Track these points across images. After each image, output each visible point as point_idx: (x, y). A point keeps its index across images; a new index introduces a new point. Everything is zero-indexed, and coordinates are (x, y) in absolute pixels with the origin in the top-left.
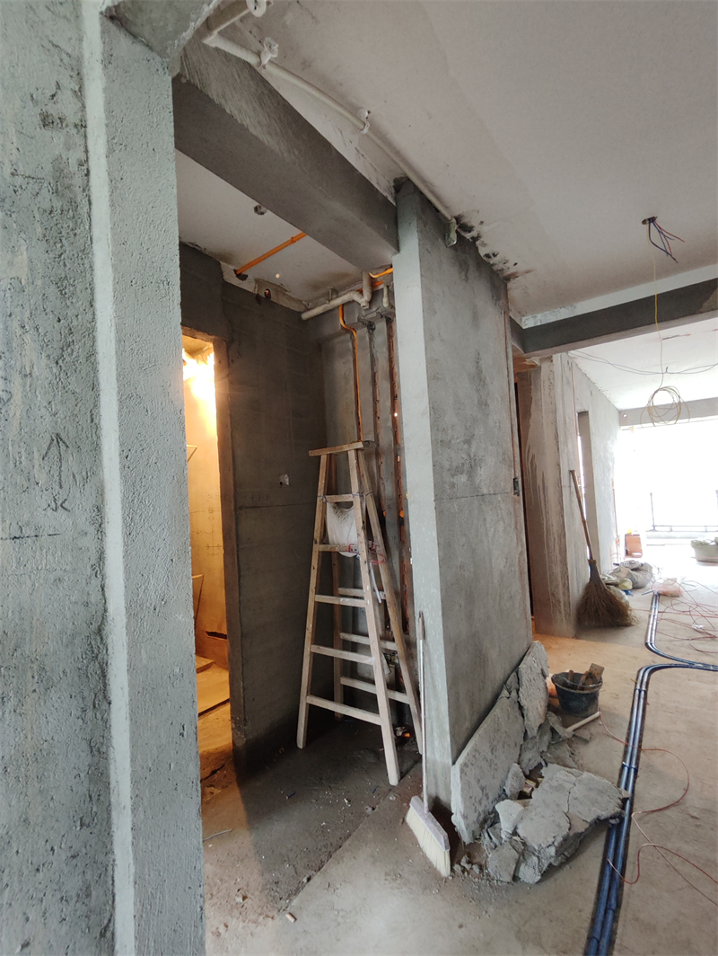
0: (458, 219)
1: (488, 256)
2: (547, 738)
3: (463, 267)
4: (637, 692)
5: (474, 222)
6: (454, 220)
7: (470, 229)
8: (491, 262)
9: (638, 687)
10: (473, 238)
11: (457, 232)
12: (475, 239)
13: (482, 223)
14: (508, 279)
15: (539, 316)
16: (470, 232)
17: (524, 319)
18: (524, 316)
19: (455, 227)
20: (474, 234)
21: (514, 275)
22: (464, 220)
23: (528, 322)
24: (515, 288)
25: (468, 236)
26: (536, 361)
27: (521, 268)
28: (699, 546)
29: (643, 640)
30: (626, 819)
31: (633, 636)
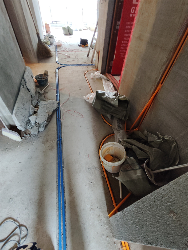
2: (38, 95)
4: (56, 75)
9: (56, 74)
28: (64, 29)
29: (55, 61)
30: (59, 107)
31: (53, 60)
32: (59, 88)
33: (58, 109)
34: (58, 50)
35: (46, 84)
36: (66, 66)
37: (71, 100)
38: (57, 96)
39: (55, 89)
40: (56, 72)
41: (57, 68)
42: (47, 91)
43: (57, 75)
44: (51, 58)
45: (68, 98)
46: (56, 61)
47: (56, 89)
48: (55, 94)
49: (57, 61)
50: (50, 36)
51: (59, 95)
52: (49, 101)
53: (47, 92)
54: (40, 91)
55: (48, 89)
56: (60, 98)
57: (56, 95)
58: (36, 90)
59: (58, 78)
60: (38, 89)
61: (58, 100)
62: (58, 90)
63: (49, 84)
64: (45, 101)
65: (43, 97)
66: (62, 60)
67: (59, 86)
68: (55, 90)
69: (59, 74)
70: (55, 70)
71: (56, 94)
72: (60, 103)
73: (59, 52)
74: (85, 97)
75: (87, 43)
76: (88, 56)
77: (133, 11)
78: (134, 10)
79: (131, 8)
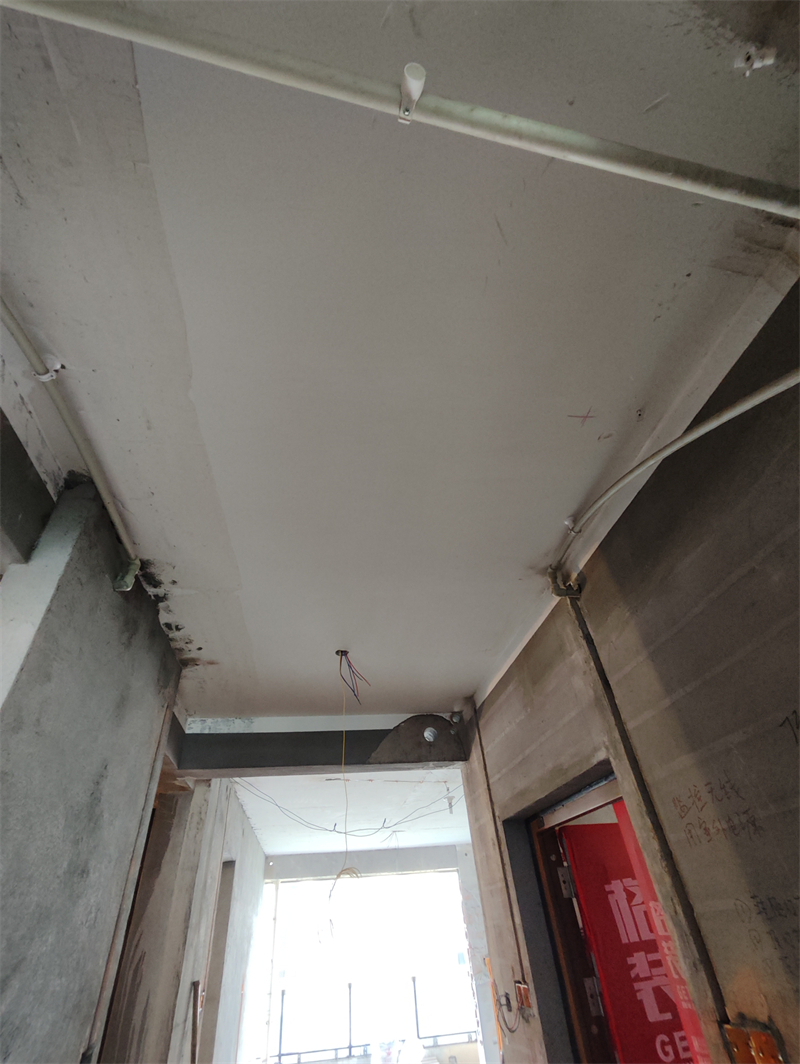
0: (145, 565)
1: (168, 626)
3: (130, 627)
5: (164, 577)
6: (138, 562)
7: (157, 584)
8: (171, 636)
10: (156, 596)
11: (136, 577)
12: (160, 599)
13: (174, 582)
14: (186, 663)
15: (209, 721)
16: (155, 587)
17: (190, 720)
18: (190, 716)
19: (135, 570)
20: (160, 591)
21: (194, 662)
22: (152, 570)
23: (193, 726)
24: (190, 678)
25: (151, 591)
26: (190, 782)
27: (204, 655)
77: (666, 1054)
78: (669, 1049)
79: (655, 1042)
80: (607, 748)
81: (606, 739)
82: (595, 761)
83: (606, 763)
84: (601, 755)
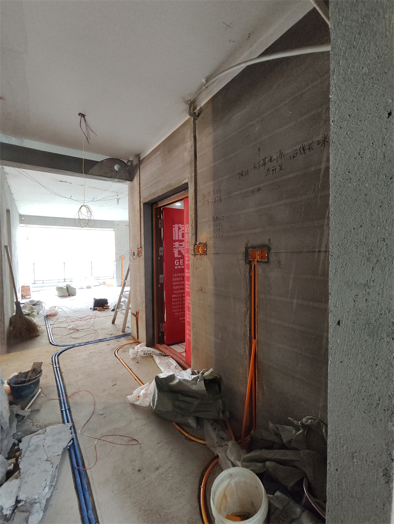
2: (15, 423)
9: (55, 366)
28: (59, 289)
29: (48, 341)
30: (75, 438)
31: (42, 340)
32: (66, 393)
33: (73, 444)
34: (50, 322)
35: (33, 391)
36: (74, 346)
37: (102, 413)
38: (64, 412)
39: (58, 398)
40: (54, 361)
41: (53, 354)
42: (36, 407)
43: (56, 368)
44: (38, 338)
45: (92, 409)
46: (50, 343)
47: (59, 396)
48: (59, 409)
49: (51, 341)
50: (34, 303)
51: (69, 409)
52: (48, 429)
53: (38, 410)
54: (21, 413)
55: (39, 401)
56: (72, 414)
57: (62, 412)
58: (11, 412)
59: (59, 372)
60: (17, 409)
61: (68, 422)
62: (65, 399)
63: (40, 390)
64: (36, 433)
65: (28, 424)
66: (64, 338)
67: (65, 390)
68: (58, 401)
69: (60, 365)
70: (51, 359)
71: (61, 408)
72: (76, 427)
73: (55, 326)
74: (129, 397)
75: (107, 303)
76: (113, 323)
78: (178, 263)
80: (189, 179)
81: (189, 175)
82: (183, 183)
83: (187, 184)
84: (186, 181)
